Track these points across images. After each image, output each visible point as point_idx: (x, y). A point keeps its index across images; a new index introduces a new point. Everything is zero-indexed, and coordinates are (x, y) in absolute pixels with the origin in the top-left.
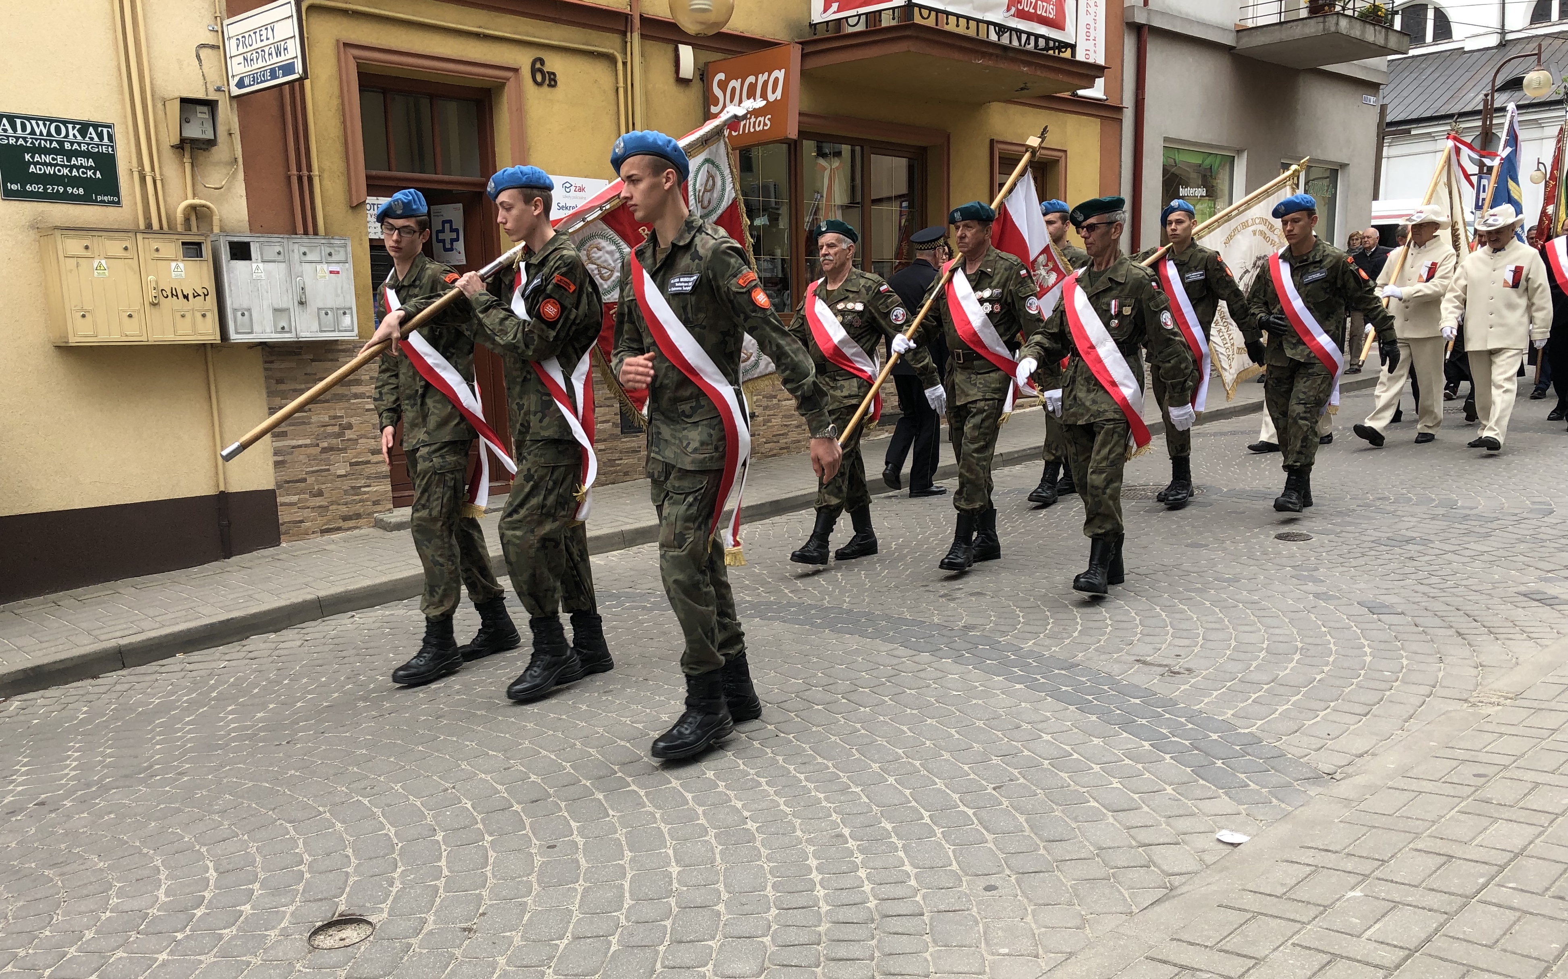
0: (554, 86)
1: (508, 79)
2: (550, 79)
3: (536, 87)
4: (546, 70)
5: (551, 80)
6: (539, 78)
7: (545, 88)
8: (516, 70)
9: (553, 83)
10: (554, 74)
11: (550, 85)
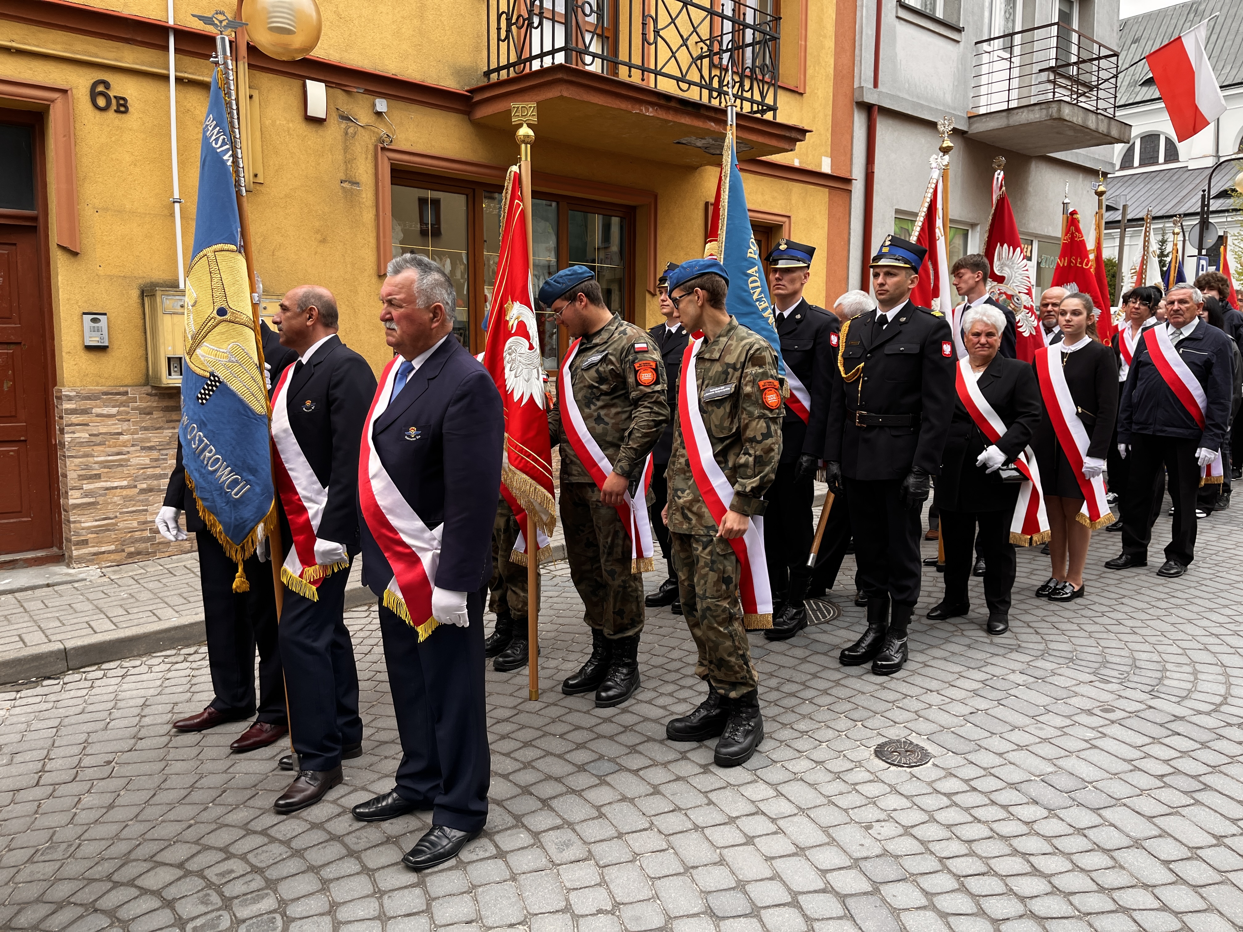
0: (126, 111)
1: (53, 101)
2: (118, 105)
3: (98, 113)
4: (111, 94)
5: (122, 106)
6: (101, 102)
7: (111, 114)
8: (64, 91)
9: (122, 109)
10: (124, 99)
11: (117, 111)
